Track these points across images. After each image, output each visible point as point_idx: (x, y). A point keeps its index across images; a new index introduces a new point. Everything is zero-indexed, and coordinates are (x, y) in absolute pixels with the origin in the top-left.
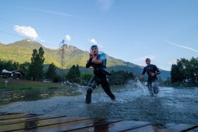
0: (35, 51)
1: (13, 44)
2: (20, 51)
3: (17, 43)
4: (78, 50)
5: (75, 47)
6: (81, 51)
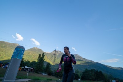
0: (40, 55)
2: (31, 54)
3: (30, 50)
5: (61, 52)
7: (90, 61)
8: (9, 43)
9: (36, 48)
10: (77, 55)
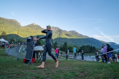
1: (27, 26)
2: (30, 30)
3: (28, 26)
5: (58, 28)
6: (62, 30)
8: (6, 19)
9: (34, 24)
10: (74, 31)
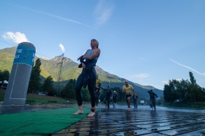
3: (6, 50)
4: (72, 62)
5: (69, 59)
7: (114, 76)
